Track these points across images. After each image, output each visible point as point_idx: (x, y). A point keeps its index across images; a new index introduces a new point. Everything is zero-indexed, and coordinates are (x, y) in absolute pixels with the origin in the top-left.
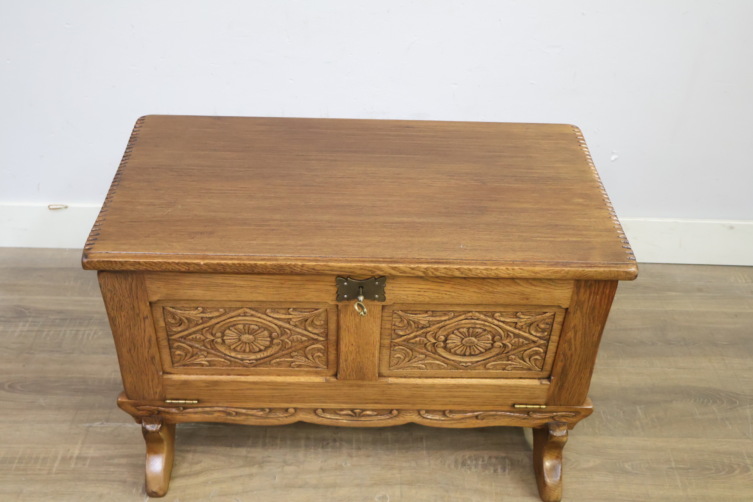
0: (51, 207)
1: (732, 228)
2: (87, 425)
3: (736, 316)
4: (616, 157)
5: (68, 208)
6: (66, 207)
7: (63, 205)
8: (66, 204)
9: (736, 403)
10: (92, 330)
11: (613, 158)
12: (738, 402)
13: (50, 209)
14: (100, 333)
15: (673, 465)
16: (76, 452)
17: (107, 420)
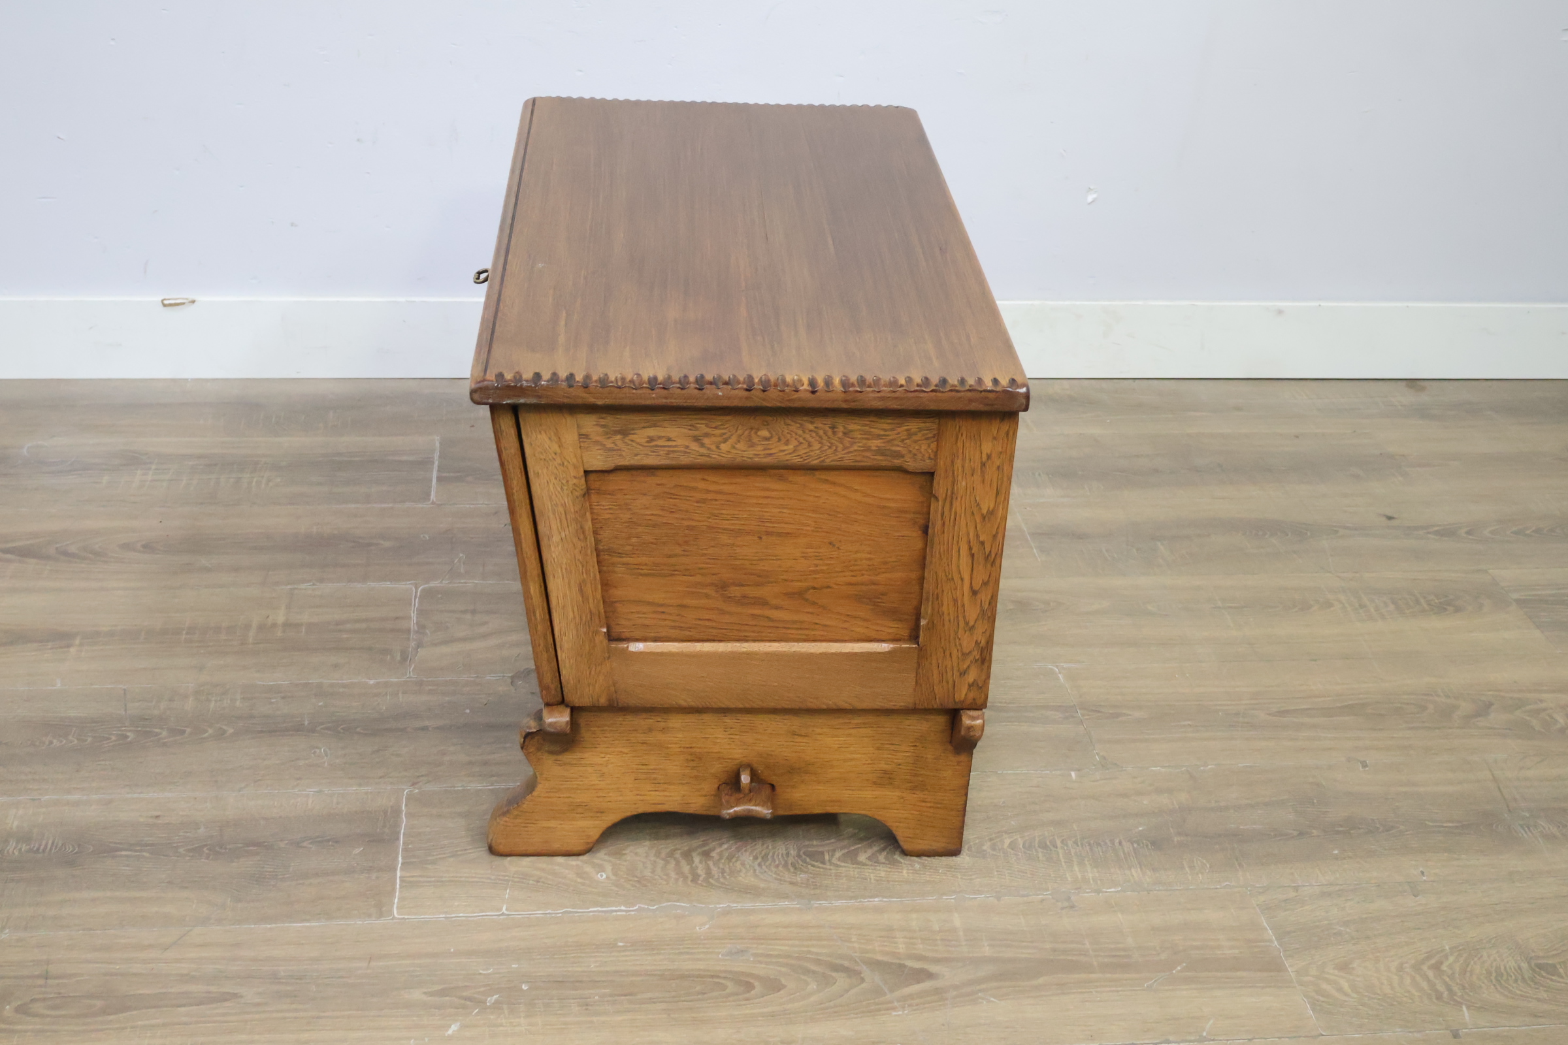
0: (166, 302)
1: (1280, 312)
2: (289, 587)
3: (1297, 437)
4: (1095, 196)
5: (195, 303)
6: (193, 302)
7: (187, 299)
8: (191, 297)
9: (1307, 534)
10: (263, 477)
11: (1090, 198)
12: (1309, 534)
13: (165, 305)
14: (279, 480)
15: (1220, 604)
16: (281, 619)
17: (321, 580)
